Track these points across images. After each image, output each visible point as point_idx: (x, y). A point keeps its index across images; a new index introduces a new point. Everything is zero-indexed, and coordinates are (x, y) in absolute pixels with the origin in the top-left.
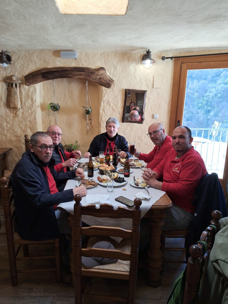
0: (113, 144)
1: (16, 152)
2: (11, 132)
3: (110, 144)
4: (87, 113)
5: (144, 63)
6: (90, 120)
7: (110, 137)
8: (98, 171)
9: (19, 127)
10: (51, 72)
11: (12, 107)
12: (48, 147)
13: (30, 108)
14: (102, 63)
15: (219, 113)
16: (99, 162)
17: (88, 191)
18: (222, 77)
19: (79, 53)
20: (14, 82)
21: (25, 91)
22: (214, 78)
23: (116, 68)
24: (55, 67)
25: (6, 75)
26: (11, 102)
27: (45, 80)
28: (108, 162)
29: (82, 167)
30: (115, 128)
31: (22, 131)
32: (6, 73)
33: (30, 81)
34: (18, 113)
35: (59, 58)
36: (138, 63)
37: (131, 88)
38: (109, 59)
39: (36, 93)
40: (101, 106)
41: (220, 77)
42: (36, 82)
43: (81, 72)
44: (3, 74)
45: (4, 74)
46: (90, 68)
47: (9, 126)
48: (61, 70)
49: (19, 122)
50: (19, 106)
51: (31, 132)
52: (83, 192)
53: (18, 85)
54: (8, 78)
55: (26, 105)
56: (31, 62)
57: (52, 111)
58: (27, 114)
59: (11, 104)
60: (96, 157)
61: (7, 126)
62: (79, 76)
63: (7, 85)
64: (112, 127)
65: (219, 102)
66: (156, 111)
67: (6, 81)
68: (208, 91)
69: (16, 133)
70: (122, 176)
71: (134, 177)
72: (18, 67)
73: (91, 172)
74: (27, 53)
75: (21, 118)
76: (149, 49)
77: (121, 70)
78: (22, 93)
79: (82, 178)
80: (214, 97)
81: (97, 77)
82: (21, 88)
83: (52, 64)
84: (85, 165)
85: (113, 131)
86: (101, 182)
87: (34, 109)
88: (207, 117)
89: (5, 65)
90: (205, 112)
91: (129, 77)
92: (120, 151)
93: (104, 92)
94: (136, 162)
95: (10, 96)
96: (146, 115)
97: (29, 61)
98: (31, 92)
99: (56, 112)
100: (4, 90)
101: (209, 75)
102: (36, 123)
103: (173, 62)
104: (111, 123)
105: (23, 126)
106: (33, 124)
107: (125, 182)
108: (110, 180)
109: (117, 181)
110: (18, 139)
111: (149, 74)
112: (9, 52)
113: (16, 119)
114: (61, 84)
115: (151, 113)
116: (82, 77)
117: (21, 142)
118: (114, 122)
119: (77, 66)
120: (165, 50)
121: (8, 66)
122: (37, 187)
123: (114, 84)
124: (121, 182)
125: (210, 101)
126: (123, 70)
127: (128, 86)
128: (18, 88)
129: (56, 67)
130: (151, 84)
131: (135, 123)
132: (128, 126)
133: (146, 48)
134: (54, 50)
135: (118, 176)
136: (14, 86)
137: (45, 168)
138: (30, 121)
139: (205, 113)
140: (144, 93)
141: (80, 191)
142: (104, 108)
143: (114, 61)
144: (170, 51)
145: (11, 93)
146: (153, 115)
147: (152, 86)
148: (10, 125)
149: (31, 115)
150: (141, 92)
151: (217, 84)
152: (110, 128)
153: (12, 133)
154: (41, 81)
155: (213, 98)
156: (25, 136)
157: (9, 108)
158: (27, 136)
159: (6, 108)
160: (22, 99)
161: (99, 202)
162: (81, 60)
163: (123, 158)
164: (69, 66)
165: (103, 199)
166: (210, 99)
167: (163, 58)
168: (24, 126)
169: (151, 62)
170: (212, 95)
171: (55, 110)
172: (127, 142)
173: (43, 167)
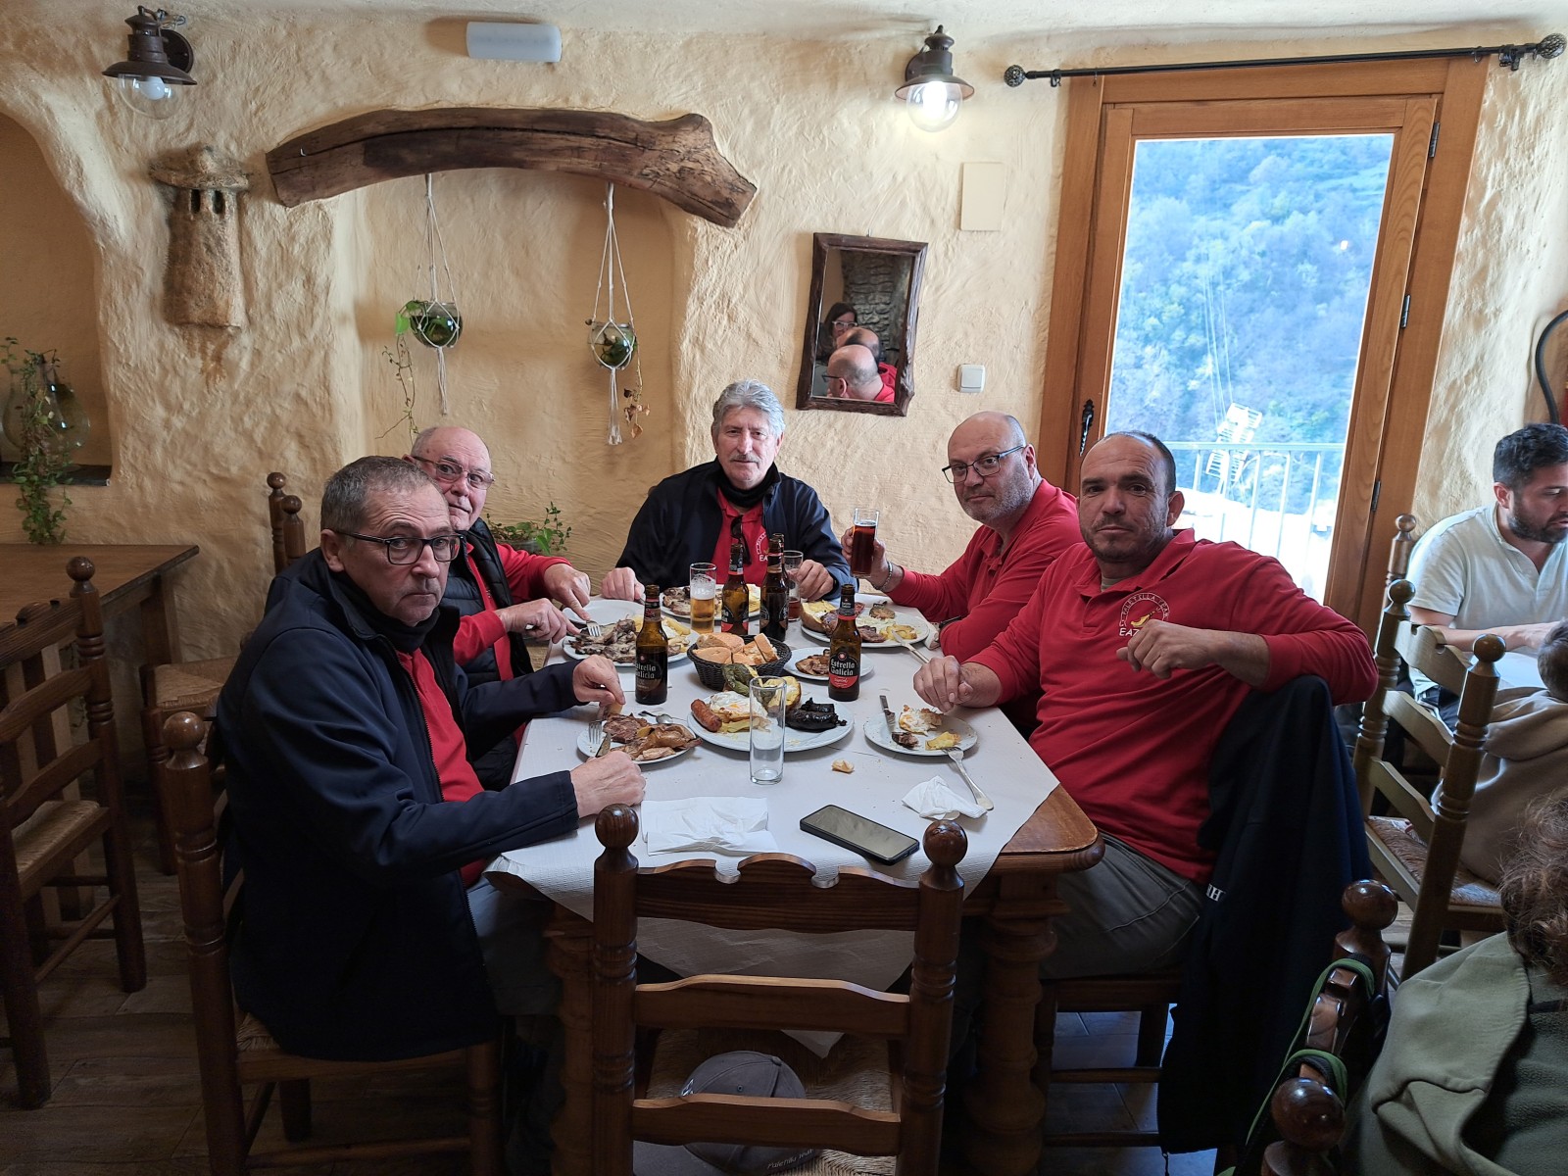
0: (754, 522)
1: (220, 567)
2: (194, 458)
3: (737, 521)
4: (611, 355)
5: (913, 101)
6: (627, 394)
7: (736, 484)
8: (691, 667)
9: (236, 431)
10: (417, 131)
11: (196, 321)
12: (426, 542)
13: (299, 326)
14: (693, 93)
15: (1242, 365)
16: (687, 621)
17: (651, 777)
18: (1256, 184)
19: (569, 37)
20: (210, 183)
21: (271, 232)
22: (1218, 189)
23: (765, 123)
24: (436, 106)
25: (161, 145)
26: (189, 291)
27: (380, 178)
28: (736, 621)
29: (598, 648)
30: (763, 437)
31: (256, 455)
32: (163, 134)
33: (300, 178)
34: (231, 352)
35: (459, 61)
36: (883, 97)
37: (845, 228)
38: (732, 72)
39: (329, 245)
40: (687, 324)
41: (1249, 184)
42: (332, 185)
43: (578, 138)
44: (146, 136)
45: (153, 139)
46: (627, 118)
47: (178, 422)
48: (471, 122)
49: (233, 403)
50: (237, 317)
51: (303, 457)
52: (625, 785)
53: (230, 201)
54: (171, 159)
55: (278, 308)
56: (303, 73)
57: (420, 344)
58: (280, 358)
59: (192, 303)
60: (670, 594)
61: (167, 425)
62: (570, 157)
63: (166, 201)
64: (748, 433)
65: (1245, 310)
66: (971, 352)
67: (164, 178)
68: (1191, 254)
69: (217, 464)
70: (820, 695)
71: (883, 699)
72: (232, 102)
73: (656, 677)
74: (281, 27)
75: (247, 379)
76: (940, 27)
77: (790, 133)
78: (251, 243)
79: (610, 709)
80: (1218, 284)
81: (663, 168)
82: (247, 220)
83: (423, 90)
84: (615, 638)
85: (752, 456)
86: (714, 727)
87: (321, 331)
88: (1184, 383)
89: (158, 87)
90: (1174, 359)
91: (834, 169)
92: (797, 562)
93: (705, 245)
94: (883, 618)
95: (187, 261)
96: (922, 374)
97: (292, 72)
98: (302, 240)
99: (441, 348)
100: (152, 229)
101: (1197, 174)
102: (328, 408)
103: (1059, 95)
104: (738, 413)
105: (257, 424)
106: (315, 416)
107: (839, 728)
108: (761, 719)
109: (801, 725)
110: (231, 497)
111: (937, 158)
112: (181, 19)
113: (222, 384)
114: (468, 200)
115: (946, 360)
116: (587, 164)
117: (249, 512)
118: (757, 409)
119: (560, 104)
120: (1023, 33)
121: (173, 96)
122: (372, 765)
123: (754, 204)
124: (819, 727)
125: (1199, 303)
126: (801, 132)
127: (830, 219)
128: (231, 220)
129: (444, 105)
130: (948, 208)
131: (863, 411)
132: (830, 426)
133: (927, 21)
134: (432, 16)
135: (800, 695)
136: (208, 203)
137: (409, 657)
138: (298, 397)
139: (1176, 366)
140: (914, 258)
141: (611, 781)
142: (701, 329)
143: (757, 83)
144: (1048, 38)
145: (190, 244)
146: (958, 372)
147: (953, 219)
148: (185, 420)
149: (306, 366)
150: (895, 250)
151: (1236, 219)
152: (735, 441)
153: (195, 465)
154: (361, 182)
155: (1214, 289)
156: (273, 479)
157: (180, 325)
158: (284, 478)
159: (165, 326)
160: (253, 279)
161: (716, 840)
162: (578, 71)
163: (812, 598)
164: (513, 102)
165: (734, 821)
166: (1199, 295)
167: (1012, 77)
168: (264, 423)
169: (951, 92)
170: (1211, 274)
171: (436, 337)
172: (827, 513)
173: (398, 653)
